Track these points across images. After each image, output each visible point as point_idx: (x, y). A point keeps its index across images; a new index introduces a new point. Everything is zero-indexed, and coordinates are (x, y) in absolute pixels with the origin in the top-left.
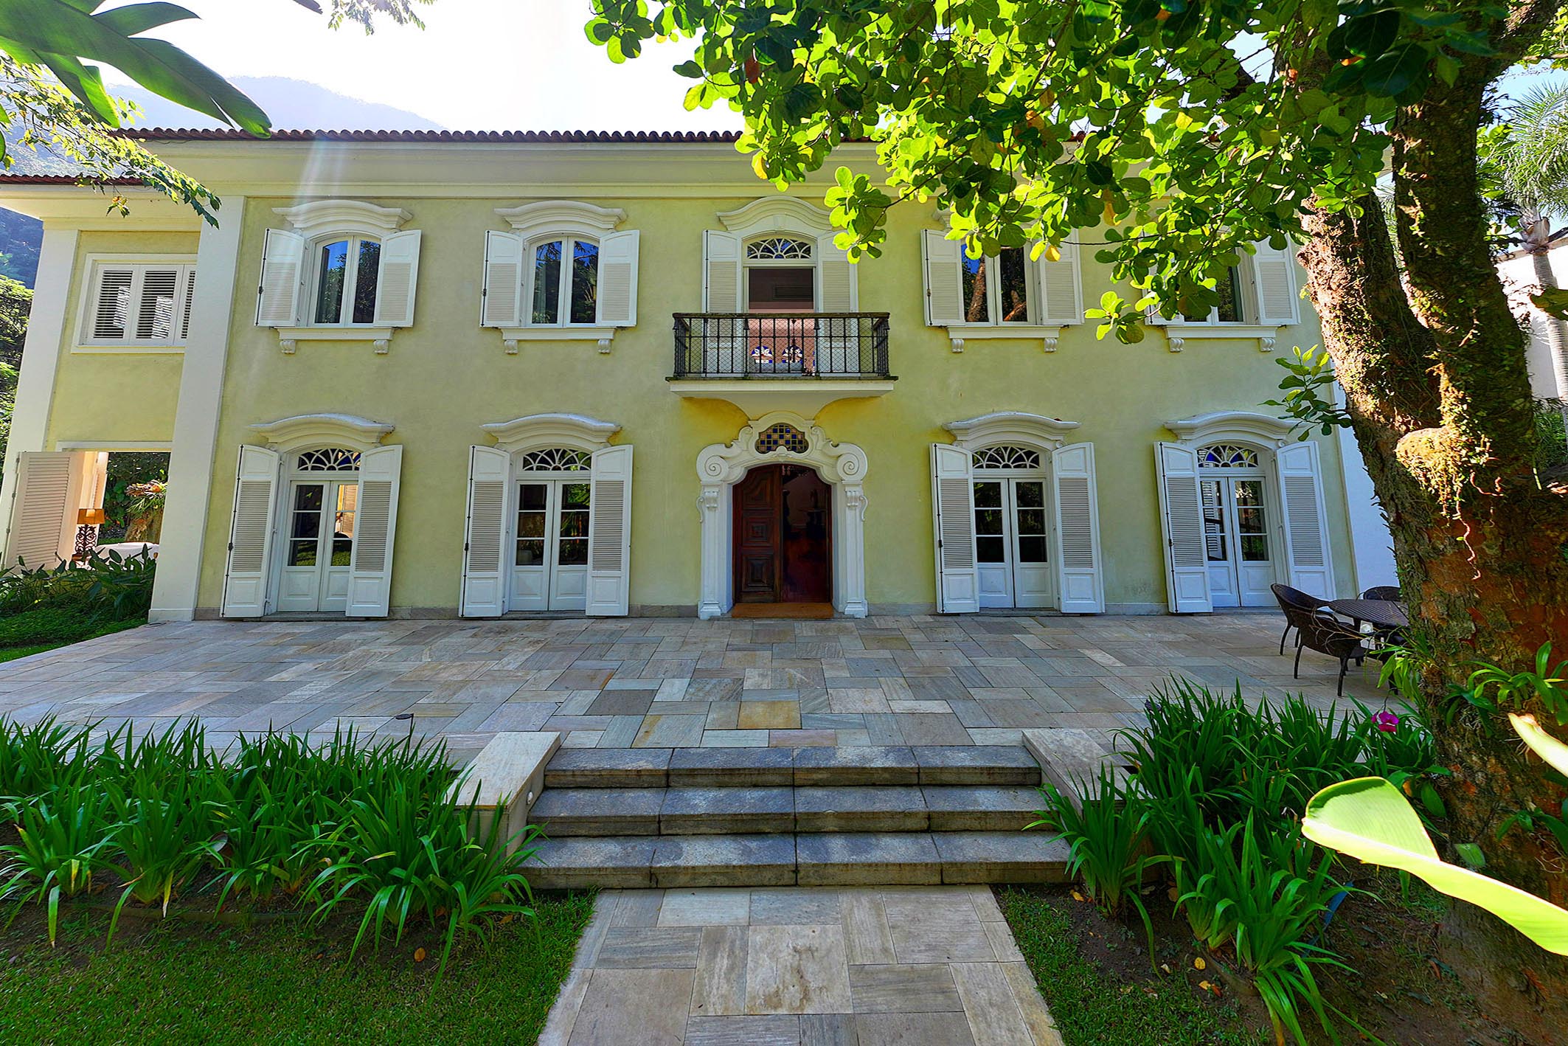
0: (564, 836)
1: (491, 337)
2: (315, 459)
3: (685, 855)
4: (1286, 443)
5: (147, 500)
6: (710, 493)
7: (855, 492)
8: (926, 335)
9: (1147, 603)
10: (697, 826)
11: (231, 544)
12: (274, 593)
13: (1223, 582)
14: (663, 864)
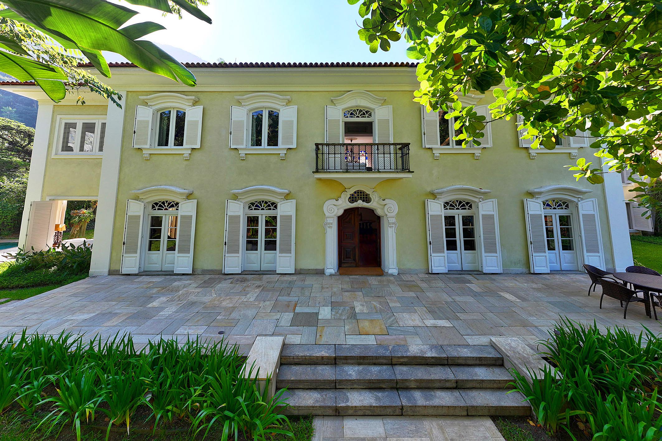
0: (293, 389)
1: (233, 153)
2: (159, 205)
3: (350, 400)
4: (582, 199)
5: (79, 217)
6: (330, 220)
7: (392, 220)
8: (422, 152)
9: (521, 269)
10: (353, 385)
11: (124, 242)
12: (143, 263)
13: (554, 260)
14: (342, 405)
